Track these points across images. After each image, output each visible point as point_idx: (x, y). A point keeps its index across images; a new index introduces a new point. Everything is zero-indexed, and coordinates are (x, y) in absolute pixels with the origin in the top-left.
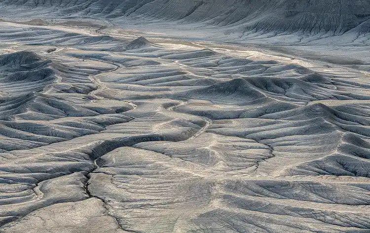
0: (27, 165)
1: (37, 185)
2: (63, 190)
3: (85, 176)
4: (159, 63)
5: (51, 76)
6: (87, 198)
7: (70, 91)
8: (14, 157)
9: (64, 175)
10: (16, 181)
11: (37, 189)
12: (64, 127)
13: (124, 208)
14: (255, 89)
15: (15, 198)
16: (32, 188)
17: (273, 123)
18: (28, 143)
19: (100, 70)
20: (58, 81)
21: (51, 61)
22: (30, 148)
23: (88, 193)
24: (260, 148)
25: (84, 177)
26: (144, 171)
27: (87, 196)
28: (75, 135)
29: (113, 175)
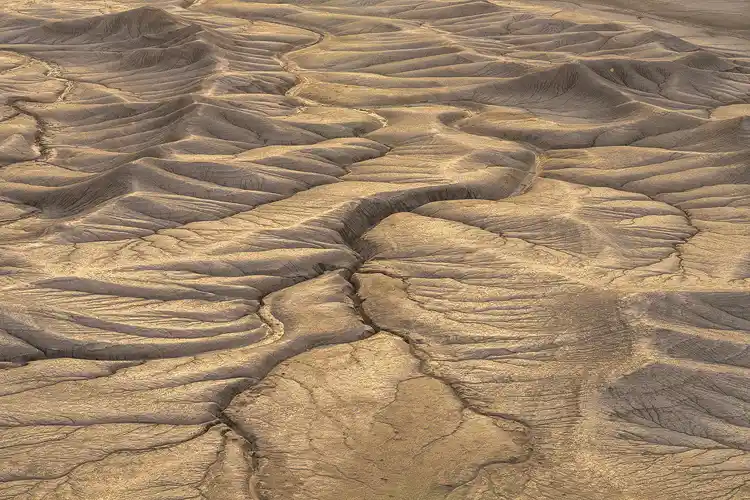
0: (232, 257)
1: (262, 304)
2: (319, 316)
3: (349, 280)
4: (398, 29)
5: (207, 58)
6: (371, 334)
7: (251, 89)
8: (198, 238)
9: (306, 279)
10: (220, 294)
11: (266, 311)
12: (271, 168)
13: (455, 358)
14: (604, 83)
15: (231, 335)
16: (257, 310)
17: (671, 158)
18: (214, 205)
19: (292, 44)
20: (223, 69)
21: (199, 28)
22: (220, 216)
23: (367, 321)
24: (664, 213)
25: (347, 283)
26: (464, 270)
27: (368, 328)
28: (298, 186)
29: (404, 279)
